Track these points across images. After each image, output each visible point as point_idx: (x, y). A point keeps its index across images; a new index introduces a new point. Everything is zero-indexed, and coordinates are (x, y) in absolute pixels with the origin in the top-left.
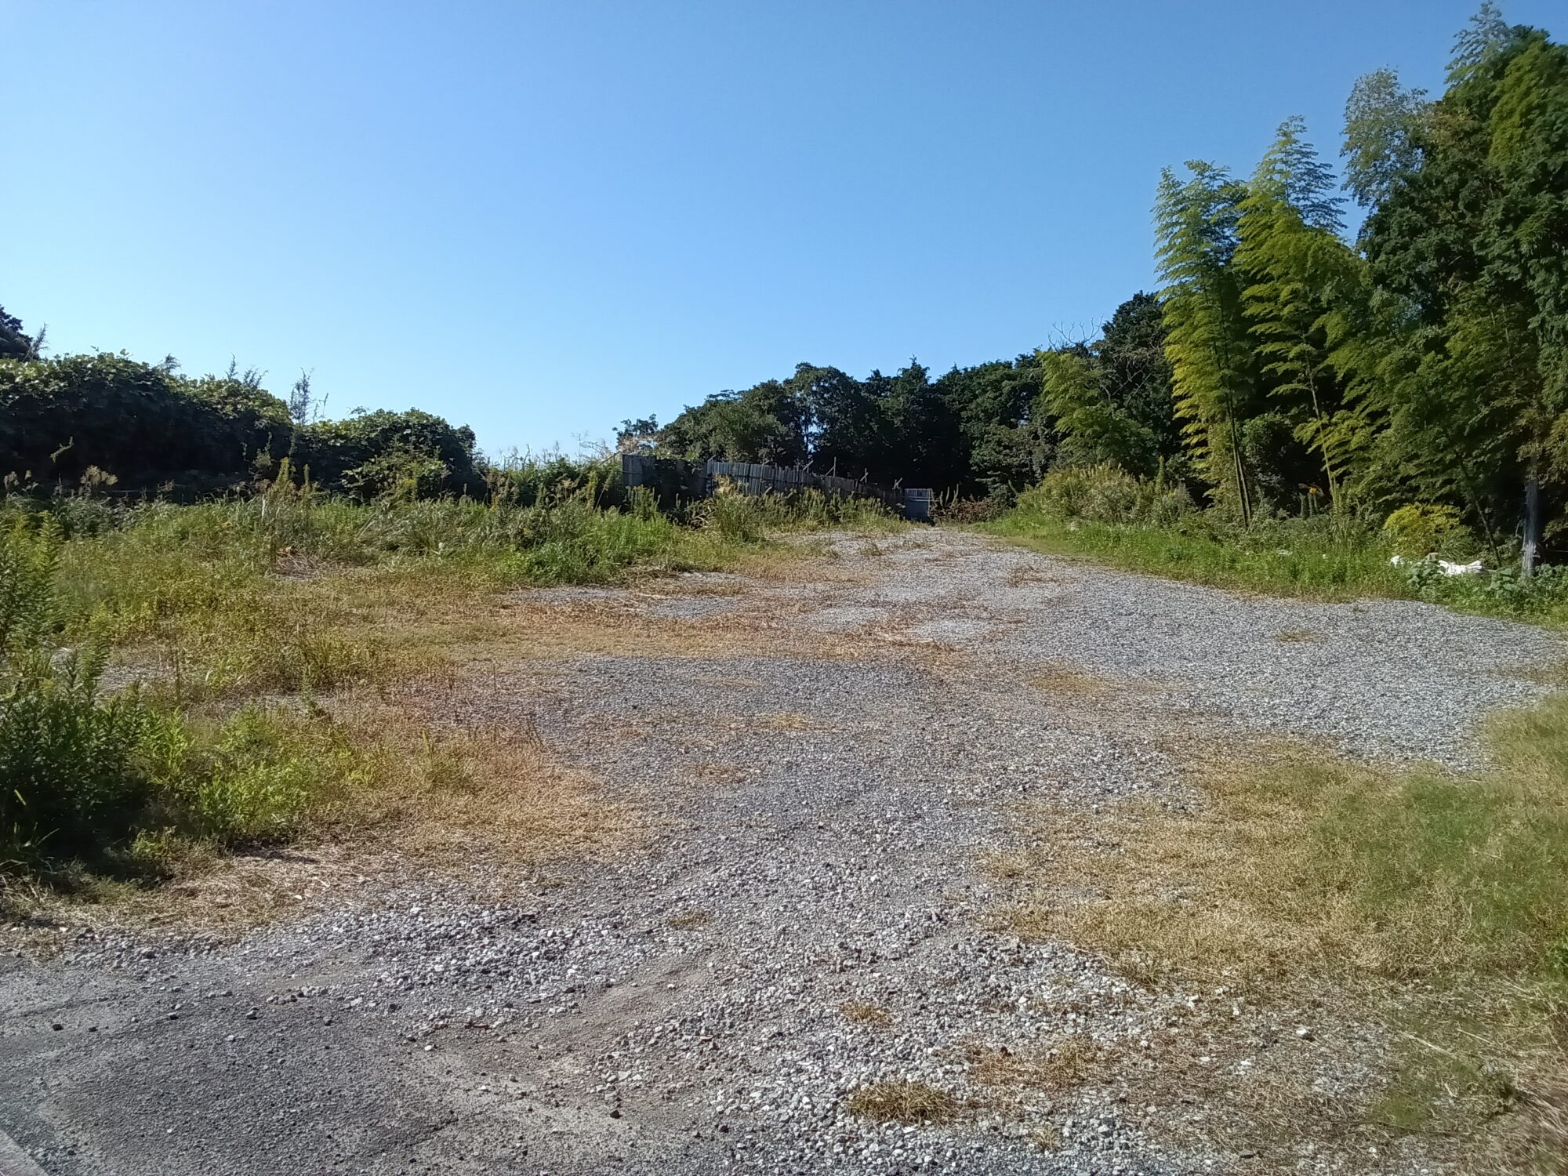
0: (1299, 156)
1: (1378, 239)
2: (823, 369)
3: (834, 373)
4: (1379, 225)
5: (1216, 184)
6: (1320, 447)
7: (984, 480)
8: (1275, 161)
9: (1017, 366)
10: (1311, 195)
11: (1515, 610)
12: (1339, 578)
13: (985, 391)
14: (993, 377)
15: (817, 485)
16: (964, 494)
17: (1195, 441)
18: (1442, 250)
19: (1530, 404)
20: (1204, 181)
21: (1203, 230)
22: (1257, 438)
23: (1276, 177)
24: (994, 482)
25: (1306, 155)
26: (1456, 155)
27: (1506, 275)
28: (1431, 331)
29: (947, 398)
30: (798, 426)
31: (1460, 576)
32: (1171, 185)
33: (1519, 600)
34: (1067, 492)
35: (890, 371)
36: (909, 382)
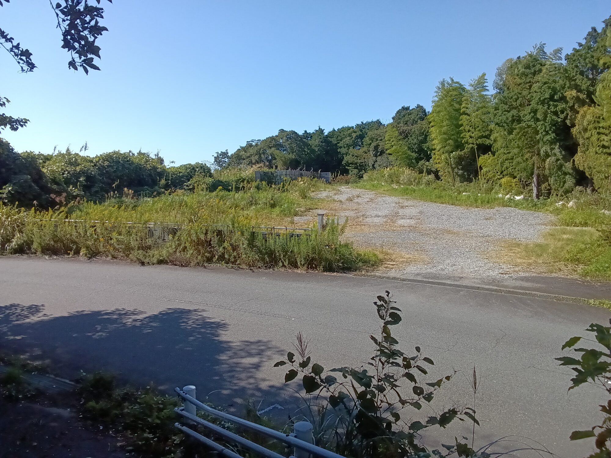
3: (292, 132)
7: (348, 168)
11: (535, 208)
12: (489, 202)
13: (346, 137)
14: (349, 132)
16: (342, 174)
22: (454, 159)
24: (352, 169)
29: (332, 139)
36: (319, 135)
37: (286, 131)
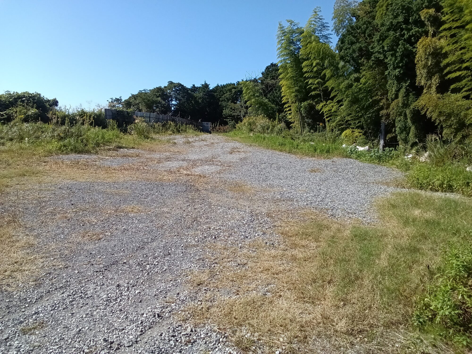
0: (319, 19)
1: (341, 45)
2: (176, 83)
3: (180, 85)
4: (342, 41)
5: (295, 28)
6: (323, 112)
7: (227, 120)
8: (312, 21)
9: (237, 84)
10: (322, 32)
11: (378, 161)
12: (328, 151)
13: (227, 92)
14: (229, 88)
15: (173, 120)
16: (220, 124)
17: (288, 110)
18: (360, 49)
19: (383, 98)
20: (291, 27)
21: (291, 42)
22: (305, 108)
23: (312, 26)
24: (230, 120)
25: (321, 19)
26: (365, 19)
27: (379, 57)
28: (356, 75)
29: (216, 94)
30: (169, 102)
31: (362, 151)
32: (281, 28)
33: (379, 158)
34: (250, 124)
35: (198, 85)
36: (204, 88)
37: (174, 83)
